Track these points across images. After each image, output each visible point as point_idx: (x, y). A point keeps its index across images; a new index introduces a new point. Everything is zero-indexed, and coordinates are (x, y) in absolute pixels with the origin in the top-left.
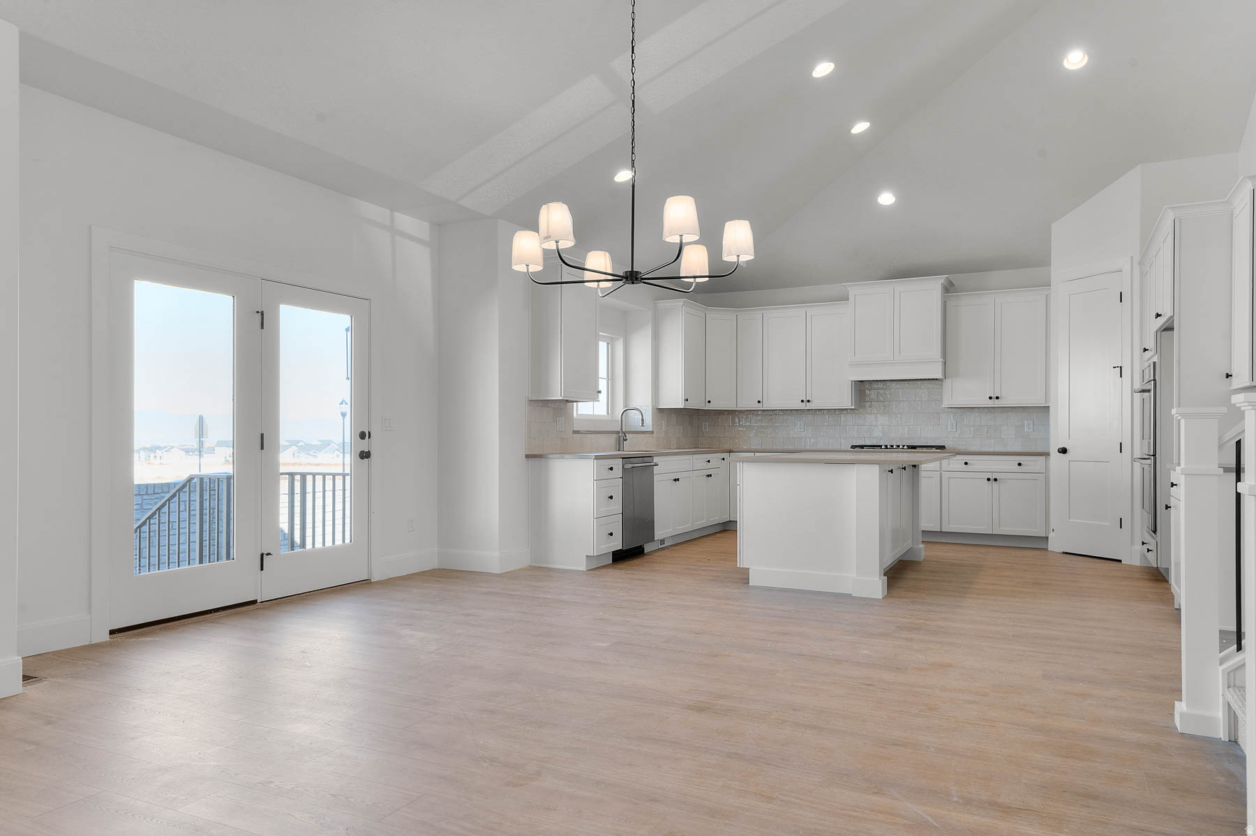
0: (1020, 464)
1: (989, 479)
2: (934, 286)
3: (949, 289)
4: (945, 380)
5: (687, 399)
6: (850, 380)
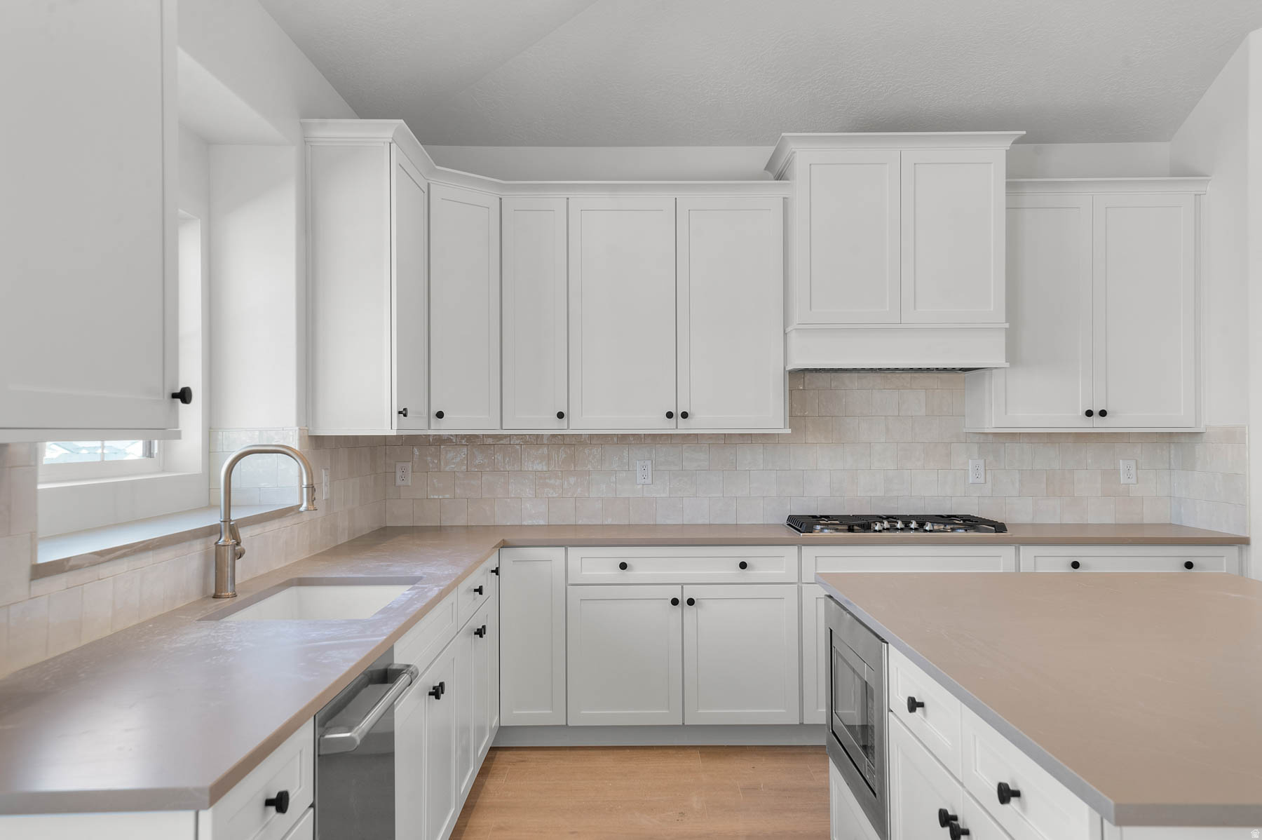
2: (992, 155)
4: (994, 371)
5: (405, 409)
6: (789, 368)
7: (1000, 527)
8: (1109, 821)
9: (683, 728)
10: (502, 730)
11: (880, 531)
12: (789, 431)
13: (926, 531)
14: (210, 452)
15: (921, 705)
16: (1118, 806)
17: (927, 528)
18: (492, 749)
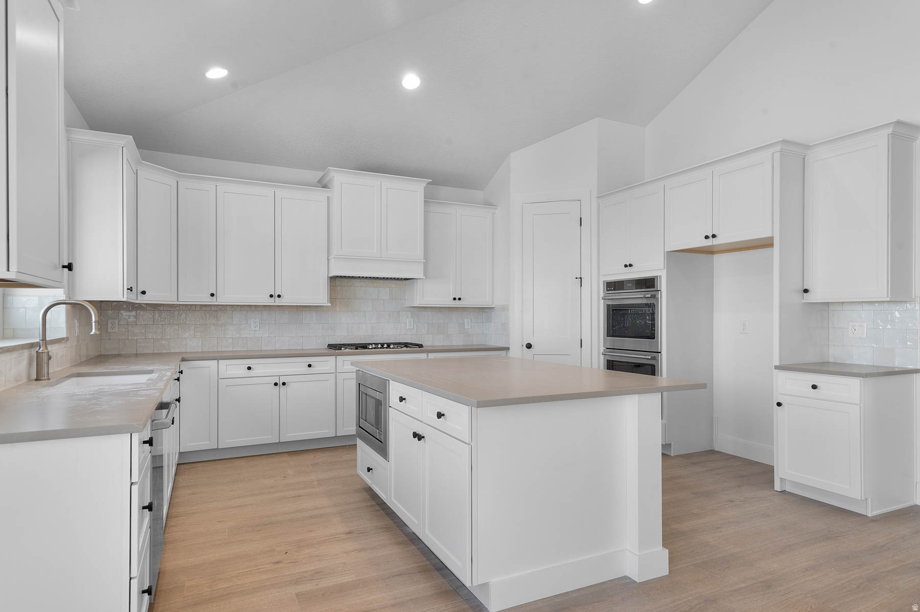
4: (418, 280)
5: (131, 288)
6: (330, 275)
7: (420, 346)
8: (474, 407)
9: (280, 443)
10: (181, 454)
11: (371, 349)
12: (330, 305)
13: (391, 348)
14: (3, 308)
15: (405, 399)
16: (477, 402)
17: (391, 347)
18: (178, 464)
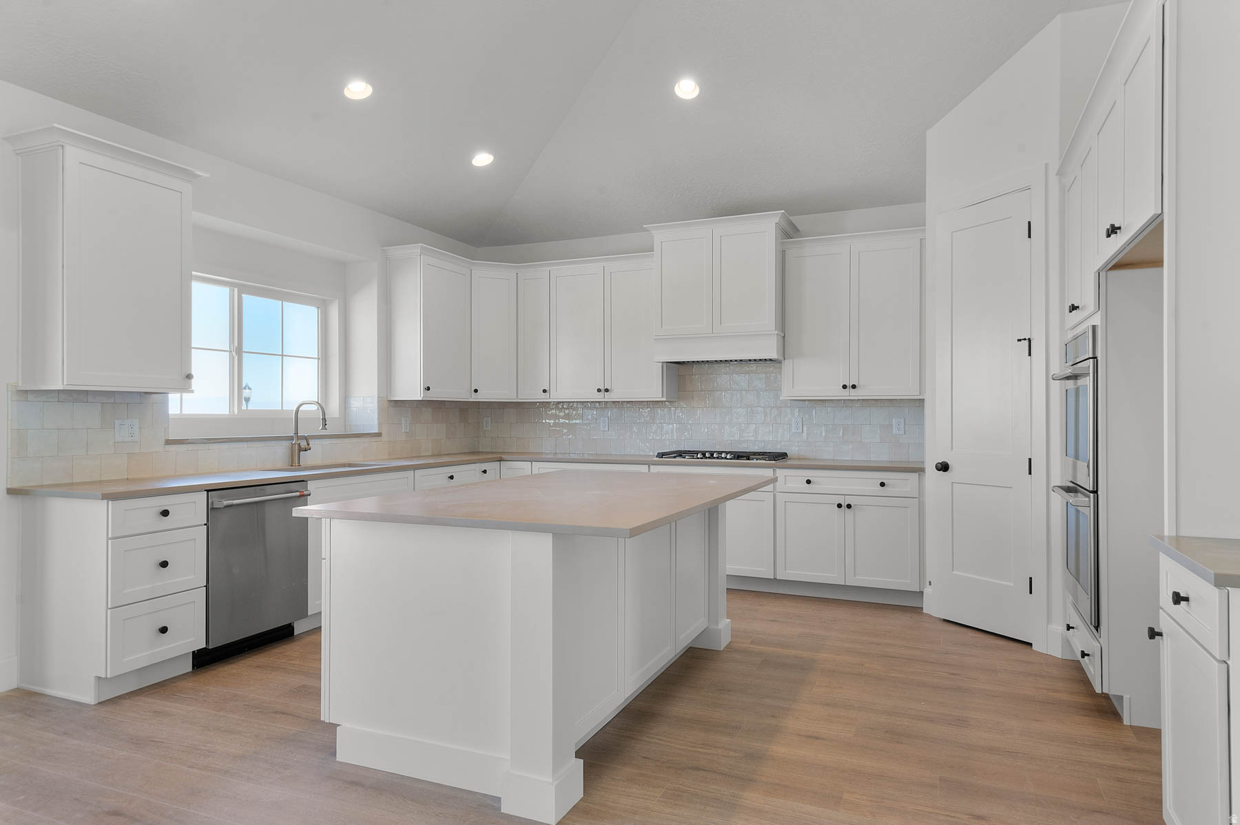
0: (882, 484)
1: (840, 506)
2: (766, 227)
3: (789, 232)
12: (664, 399)
